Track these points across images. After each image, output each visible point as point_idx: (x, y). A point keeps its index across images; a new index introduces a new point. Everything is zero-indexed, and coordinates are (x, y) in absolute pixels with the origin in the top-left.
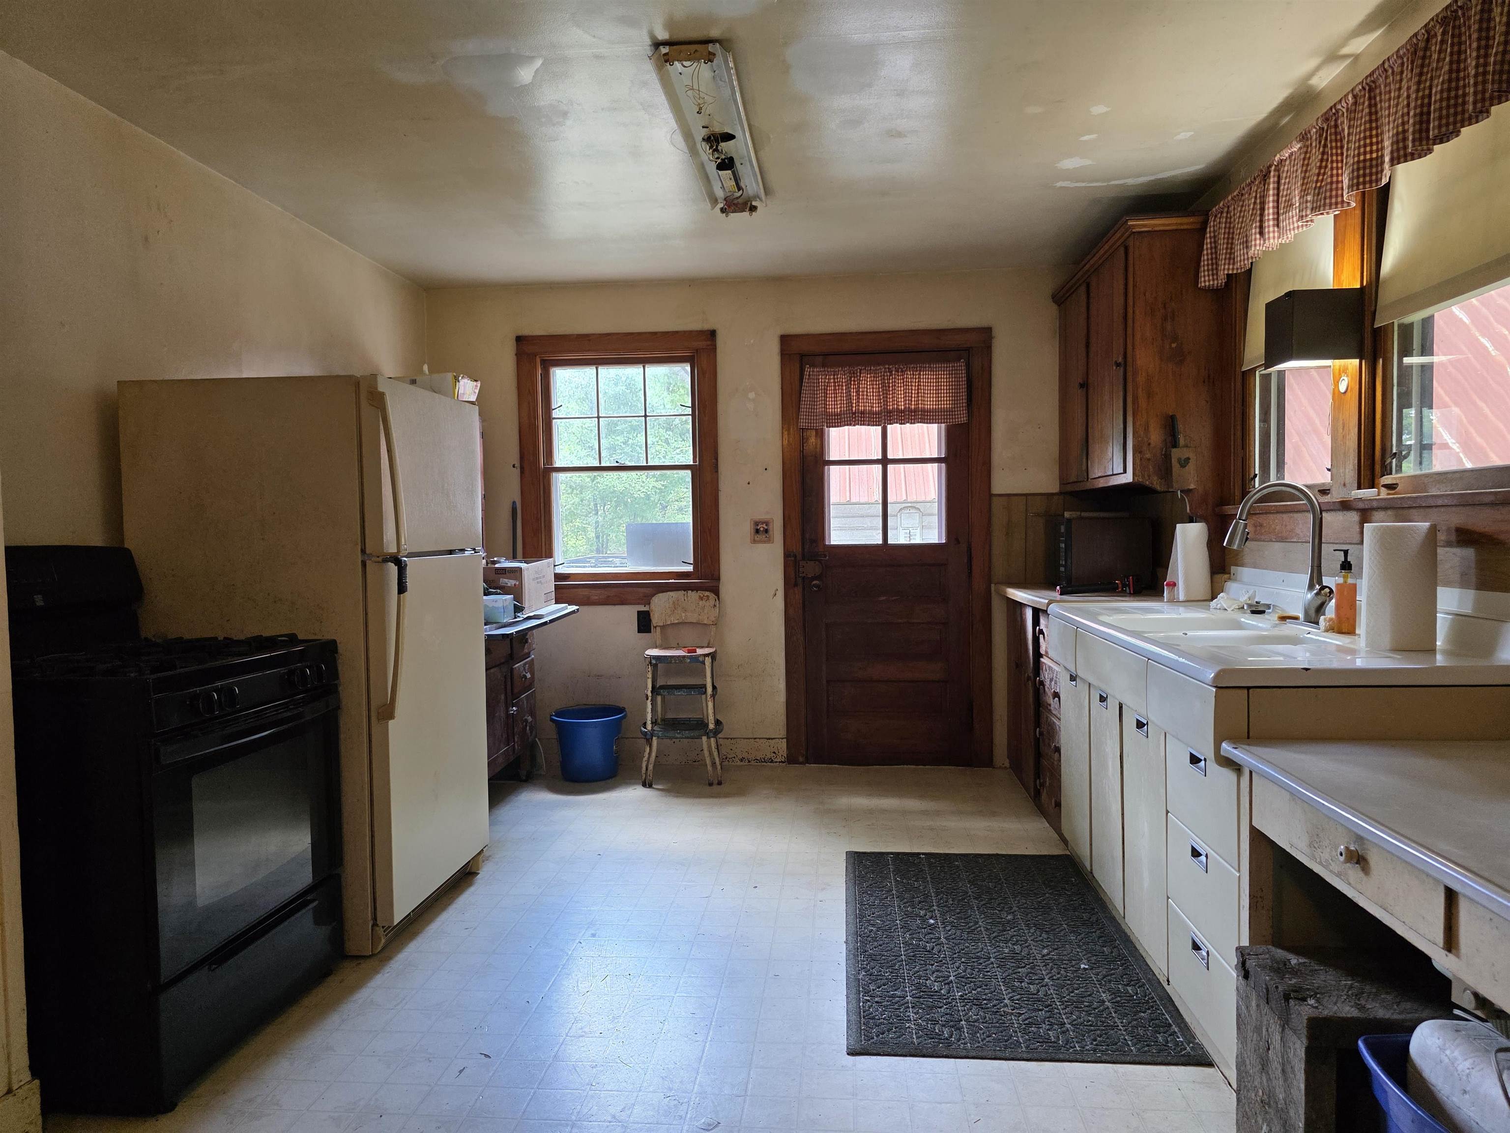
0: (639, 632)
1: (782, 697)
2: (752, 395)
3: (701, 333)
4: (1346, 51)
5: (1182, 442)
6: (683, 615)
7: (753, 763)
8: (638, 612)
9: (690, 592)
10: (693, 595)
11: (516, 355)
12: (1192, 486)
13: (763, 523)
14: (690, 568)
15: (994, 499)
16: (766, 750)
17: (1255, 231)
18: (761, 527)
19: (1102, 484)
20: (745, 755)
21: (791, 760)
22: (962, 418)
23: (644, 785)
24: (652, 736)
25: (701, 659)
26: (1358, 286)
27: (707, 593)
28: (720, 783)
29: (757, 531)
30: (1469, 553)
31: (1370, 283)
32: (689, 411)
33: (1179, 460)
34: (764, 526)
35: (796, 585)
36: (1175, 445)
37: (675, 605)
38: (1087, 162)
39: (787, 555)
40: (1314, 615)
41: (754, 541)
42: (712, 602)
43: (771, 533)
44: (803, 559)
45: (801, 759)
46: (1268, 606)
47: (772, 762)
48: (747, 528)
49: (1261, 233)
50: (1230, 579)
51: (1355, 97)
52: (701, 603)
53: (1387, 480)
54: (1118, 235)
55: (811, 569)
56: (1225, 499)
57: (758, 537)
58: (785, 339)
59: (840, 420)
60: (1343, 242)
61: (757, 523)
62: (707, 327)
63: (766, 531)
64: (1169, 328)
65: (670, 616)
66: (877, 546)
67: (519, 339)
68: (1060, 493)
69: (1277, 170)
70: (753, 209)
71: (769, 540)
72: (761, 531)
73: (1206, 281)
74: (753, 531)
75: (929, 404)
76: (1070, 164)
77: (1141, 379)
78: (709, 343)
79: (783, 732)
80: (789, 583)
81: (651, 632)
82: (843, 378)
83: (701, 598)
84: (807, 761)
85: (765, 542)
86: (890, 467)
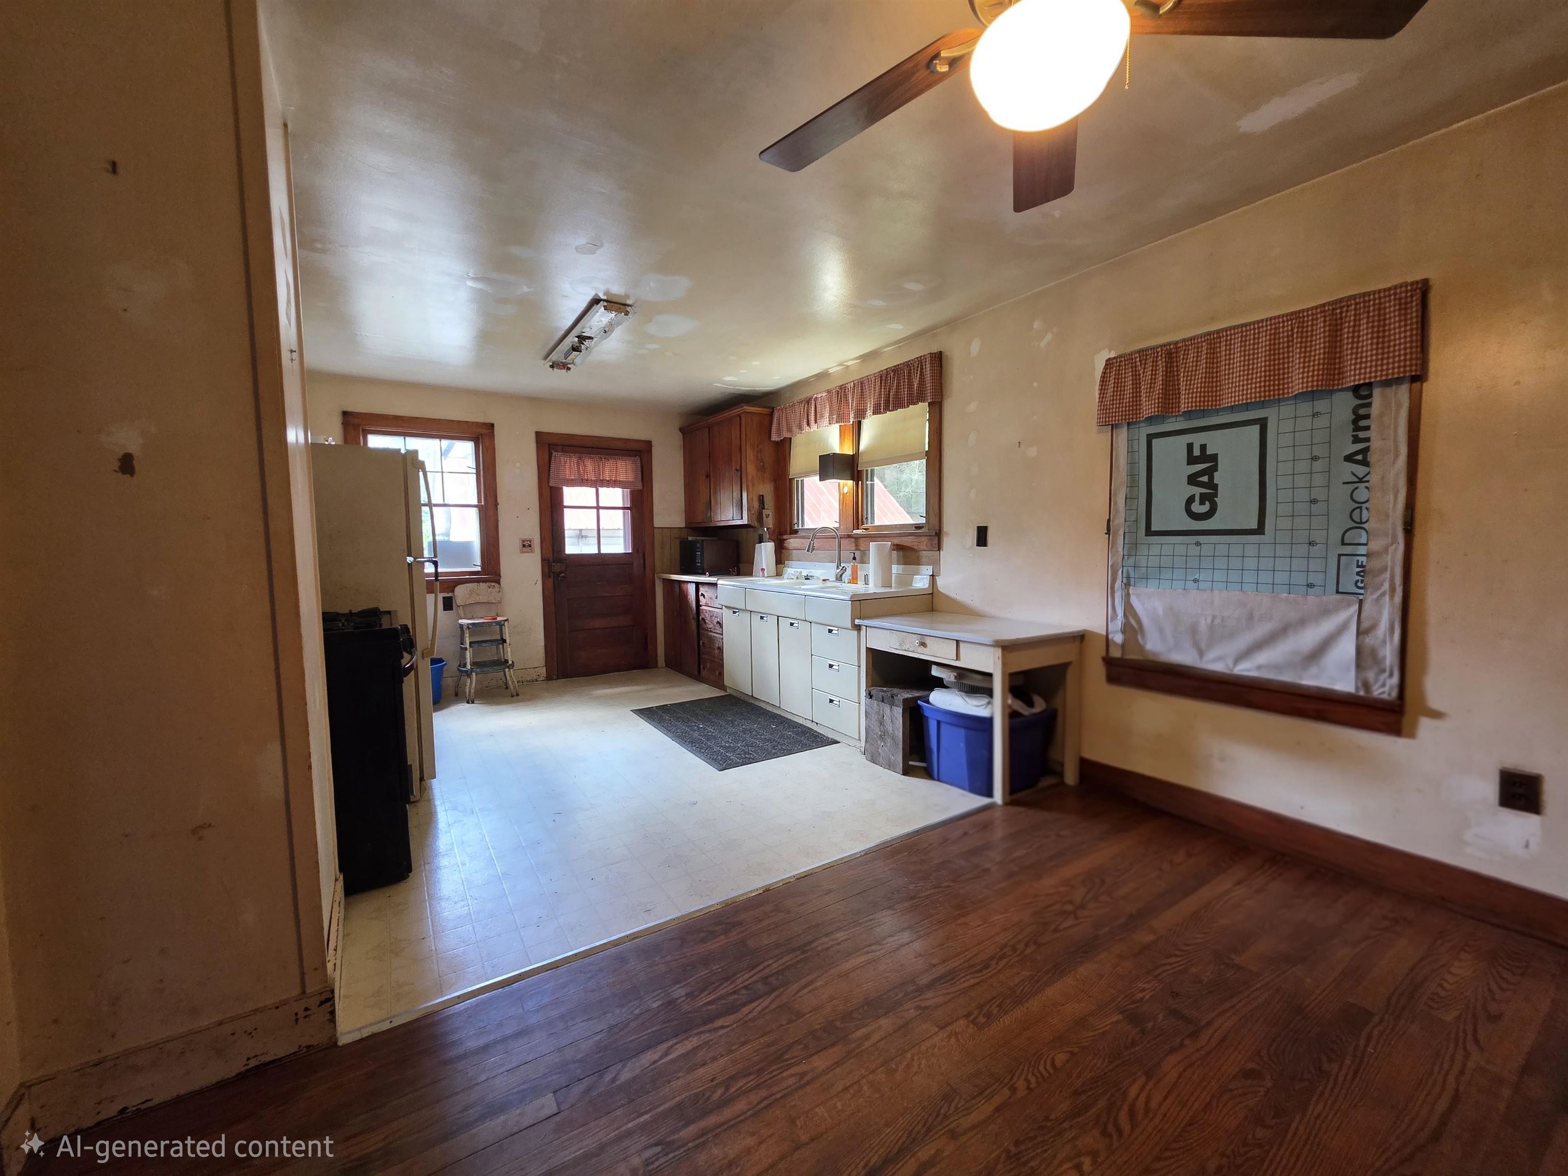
0: (444, 610)
1: (542, 643)
2: (518, 465)
3: (484, 424)
4: (845, 364)
5: (766, 507)
6: (478, 598)
7: (525, 683)
8: (443, 597)
9: (481, 583)
10: (483, 585)
11: (342, 424)
12: (771, 526)
13: (527, 541)
14: (479, 569)
15: (655, 529)
16: (533, 675)
17: (805, 423)
18: (526, 543)
19: (723, 524)
20: (521, 679)
21: (549, 678)
22: (639, 486)
23: (468, 702)
24: (471, 672)
25: (502, 623)
26: (852, 454)
27: (493, 584)
28: (518, 695)
29: (524, 546)
30: (901, 553)
31: (856, 453)
32: (474, 471)
33: (766, 515)
34: (528, 542)
35: (549, 577)
36: (764, 508)
37: (471, 592)
38: (736, 379)
39: (543, 560)
40: (839, 578)
41: (522, 552)
42: (497, 589)
43: (532, 546)
44: (554, 562)
45: (554, 677)
46: (811, 576)
47: (537, 681)
48: (518, 544)
49: (808, 424)
50: (785, 567)
51: (854, 384)
52: (489, 590)
53: (863, 526)
54: (736, 411)
55: (557, 567)
56: (781, 533)
57: (525, 549)
58: (538, 435)
59: (572, 483)
60: (844, 435)
61: (523, 541)
62: (487, 421)
63: (530, 546)
64: (760, 457)
65: (468, 599)
66: (595, 554)
67: (345, 414)
68: (686, 527)
69: (815, 400)
70: (569, 369)
71: (532, 551)
72: (526, 545)
73: (775, 438)
74: (521, 546)
75: (622, 478)
76: (728, 378)
77: (750, 477)
78: (490, 431)
79: (543, 663)
80: (545, 576)
81: (452, 610)
82: (574, 460)
83: (489, 587)
84: (558, 678)
85: (529, 552)
86: (601, 511)
